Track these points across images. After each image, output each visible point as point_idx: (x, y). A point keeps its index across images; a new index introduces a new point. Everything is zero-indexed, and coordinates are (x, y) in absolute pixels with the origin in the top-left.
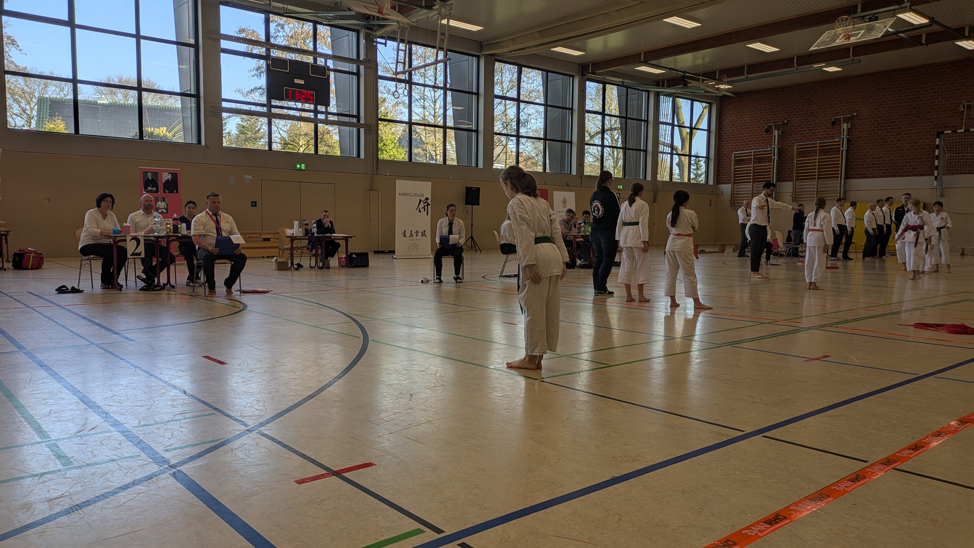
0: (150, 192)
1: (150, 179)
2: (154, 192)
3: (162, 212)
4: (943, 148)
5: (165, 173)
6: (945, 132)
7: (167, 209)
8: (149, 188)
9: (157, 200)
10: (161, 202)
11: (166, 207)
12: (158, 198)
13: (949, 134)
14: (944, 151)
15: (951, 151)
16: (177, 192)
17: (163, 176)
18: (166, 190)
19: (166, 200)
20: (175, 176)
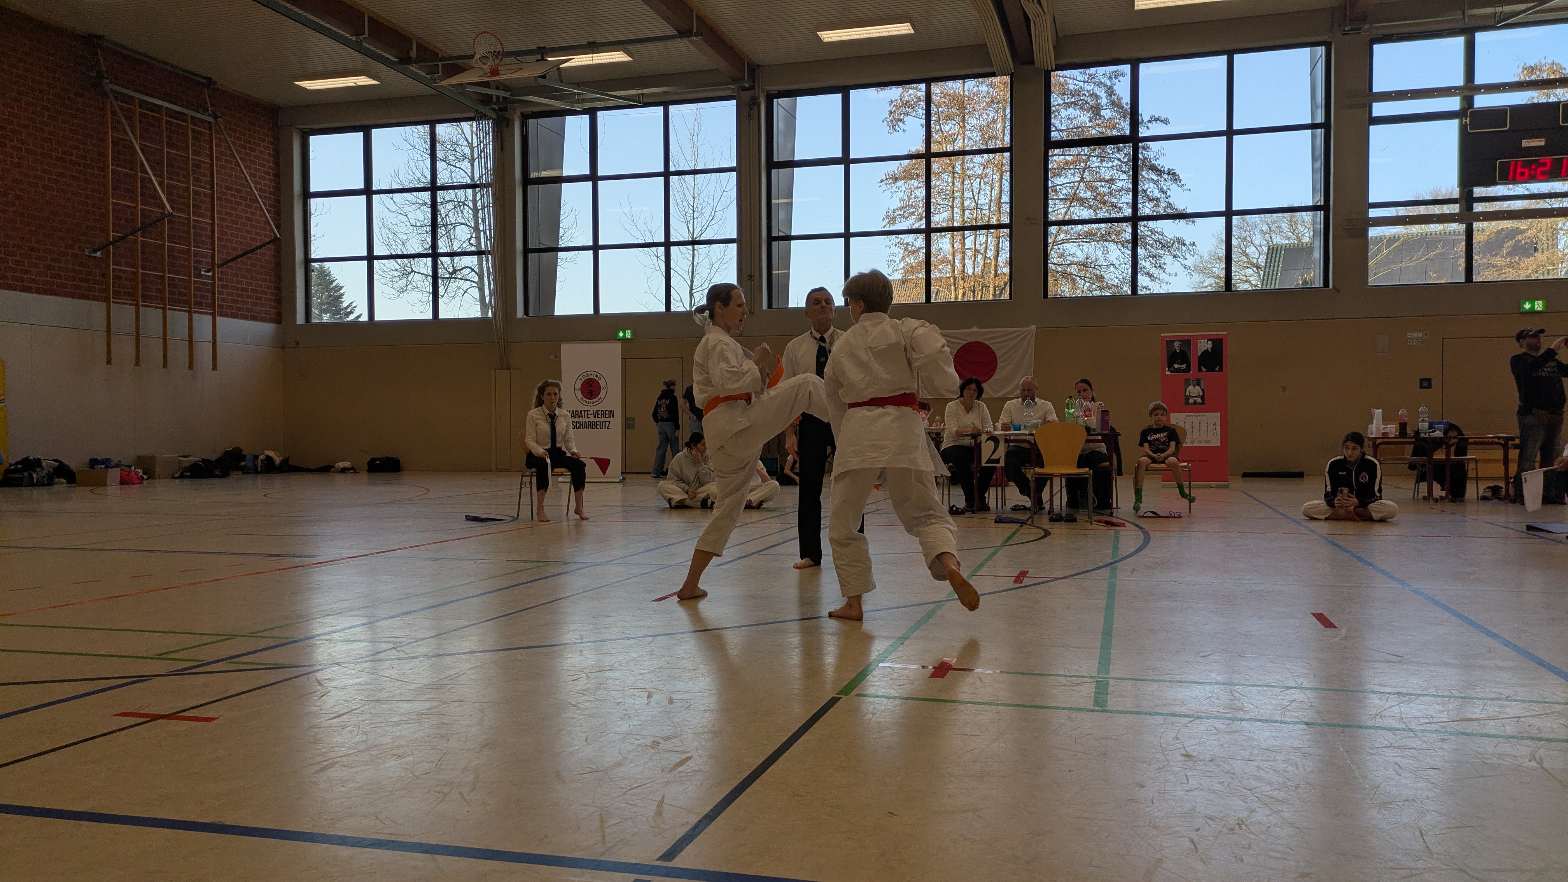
0: (1177, 372)
1: (1178, 351)
2: (1184, 371)
3: (1195, 402)
5: (1202, 341)
7: (1202, 398)
8: (1176, 366)
9: (1187, 383)
10: (1194, 386)
11: (1201, 394)
12: (1189, 379)
16: (1221, 370)
17: (1199, 345)
18: (1203, 368)
19: (1202, 383)
20: (1218, 344)
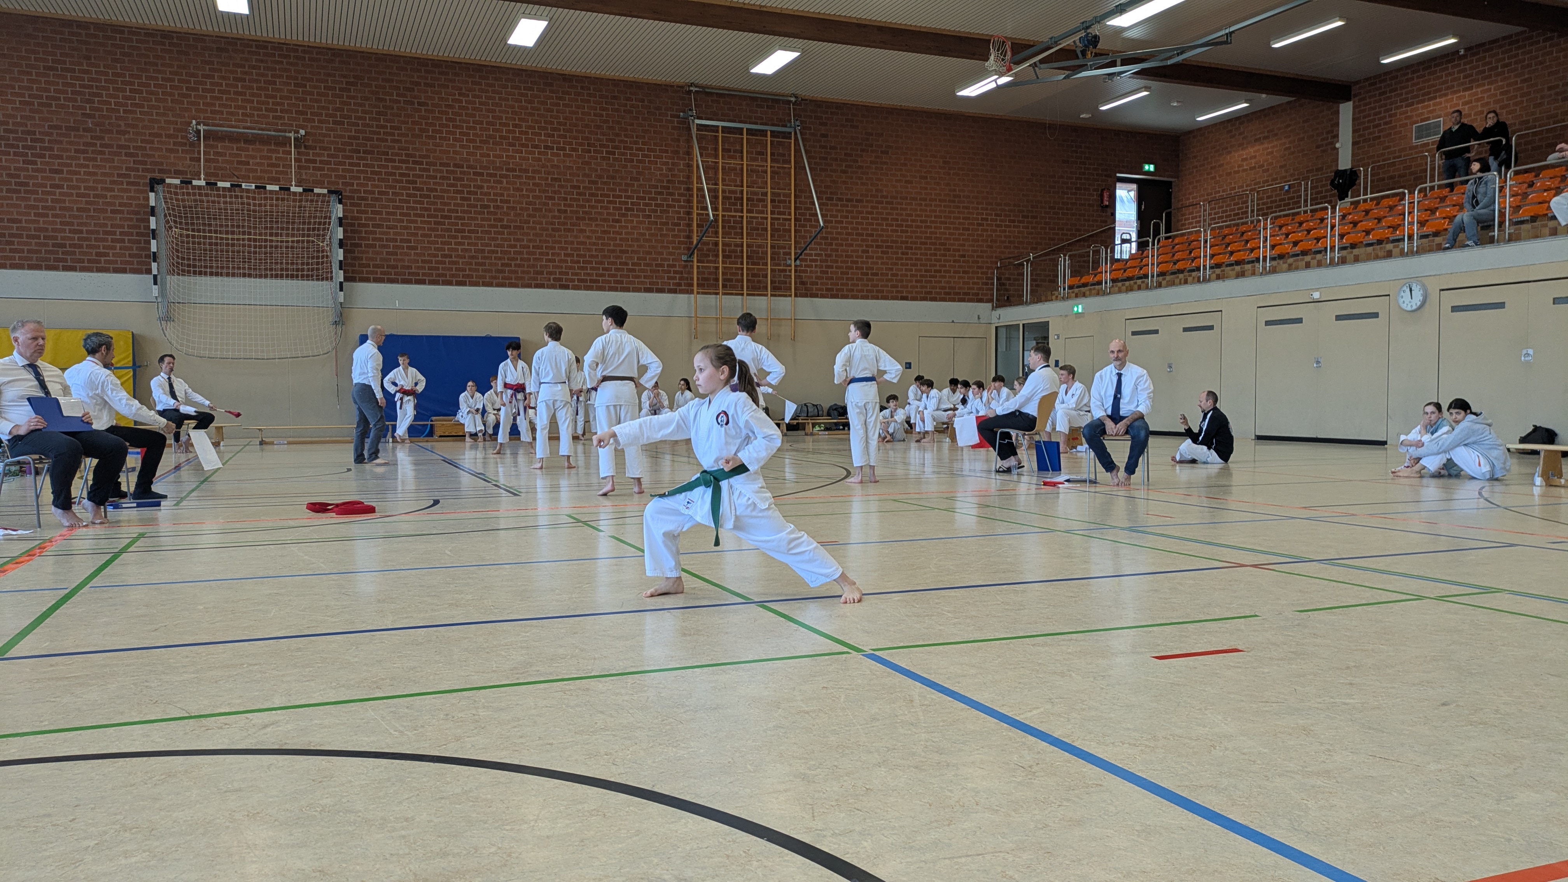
4: (165, 216)
6: (168, 181)
13: (176, 186)
14: (167, 222)
15: (181, 223)
